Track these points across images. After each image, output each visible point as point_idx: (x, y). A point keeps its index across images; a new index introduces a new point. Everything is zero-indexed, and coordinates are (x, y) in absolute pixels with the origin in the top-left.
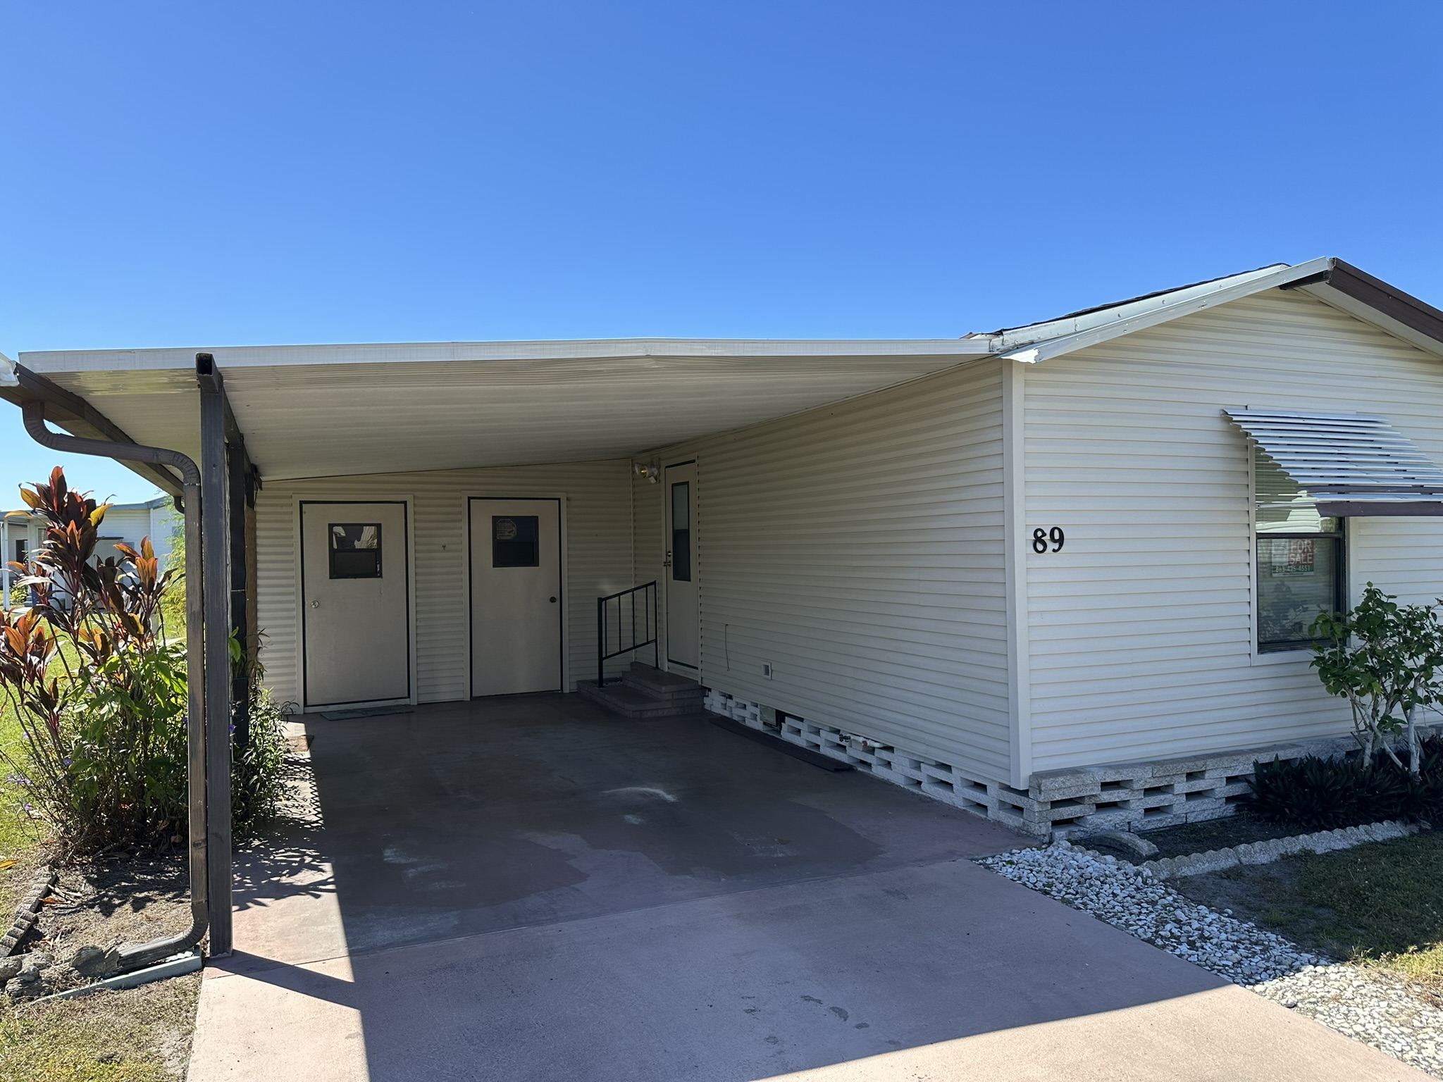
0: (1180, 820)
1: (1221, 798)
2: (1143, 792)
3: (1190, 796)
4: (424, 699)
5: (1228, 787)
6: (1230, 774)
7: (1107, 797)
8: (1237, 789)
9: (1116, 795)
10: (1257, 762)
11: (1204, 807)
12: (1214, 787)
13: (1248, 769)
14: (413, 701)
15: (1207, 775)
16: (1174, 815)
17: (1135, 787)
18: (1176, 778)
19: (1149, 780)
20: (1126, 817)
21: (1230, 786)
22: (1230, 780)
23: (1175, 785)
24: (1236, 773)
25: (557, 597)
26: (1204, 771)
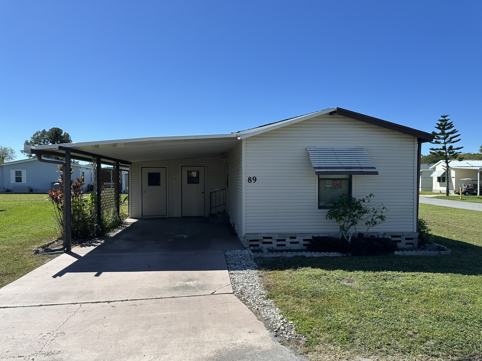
0: (288, 248)
1: (302, 244)
2: (276, 240)
3: (291, 243)
4: (170, 216)
5: (304, 242)
6: (304, 238)
7: (265, 240)
8: (307, 243)
9: (268, 240)
10: (313, 236)
11: (296, 246)
12: (299, 241)
13: (310, 238)
14: (167, 216)
15: (297, 238)
16: (286, 247)
17: (273, 239)
18: (286, 238)
19: (277, 237)
20: (271, 246)
21: (305, 242)
22: (304, 240)
23: (286, 240)
24: (306, 238)
25: (204, 192)
26: (296, 237)
